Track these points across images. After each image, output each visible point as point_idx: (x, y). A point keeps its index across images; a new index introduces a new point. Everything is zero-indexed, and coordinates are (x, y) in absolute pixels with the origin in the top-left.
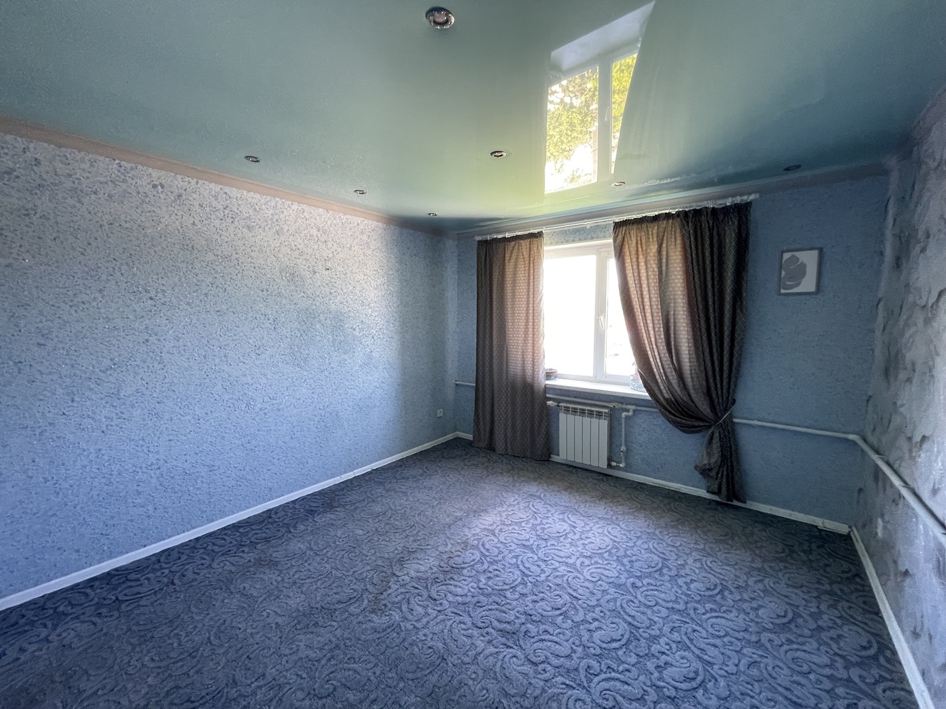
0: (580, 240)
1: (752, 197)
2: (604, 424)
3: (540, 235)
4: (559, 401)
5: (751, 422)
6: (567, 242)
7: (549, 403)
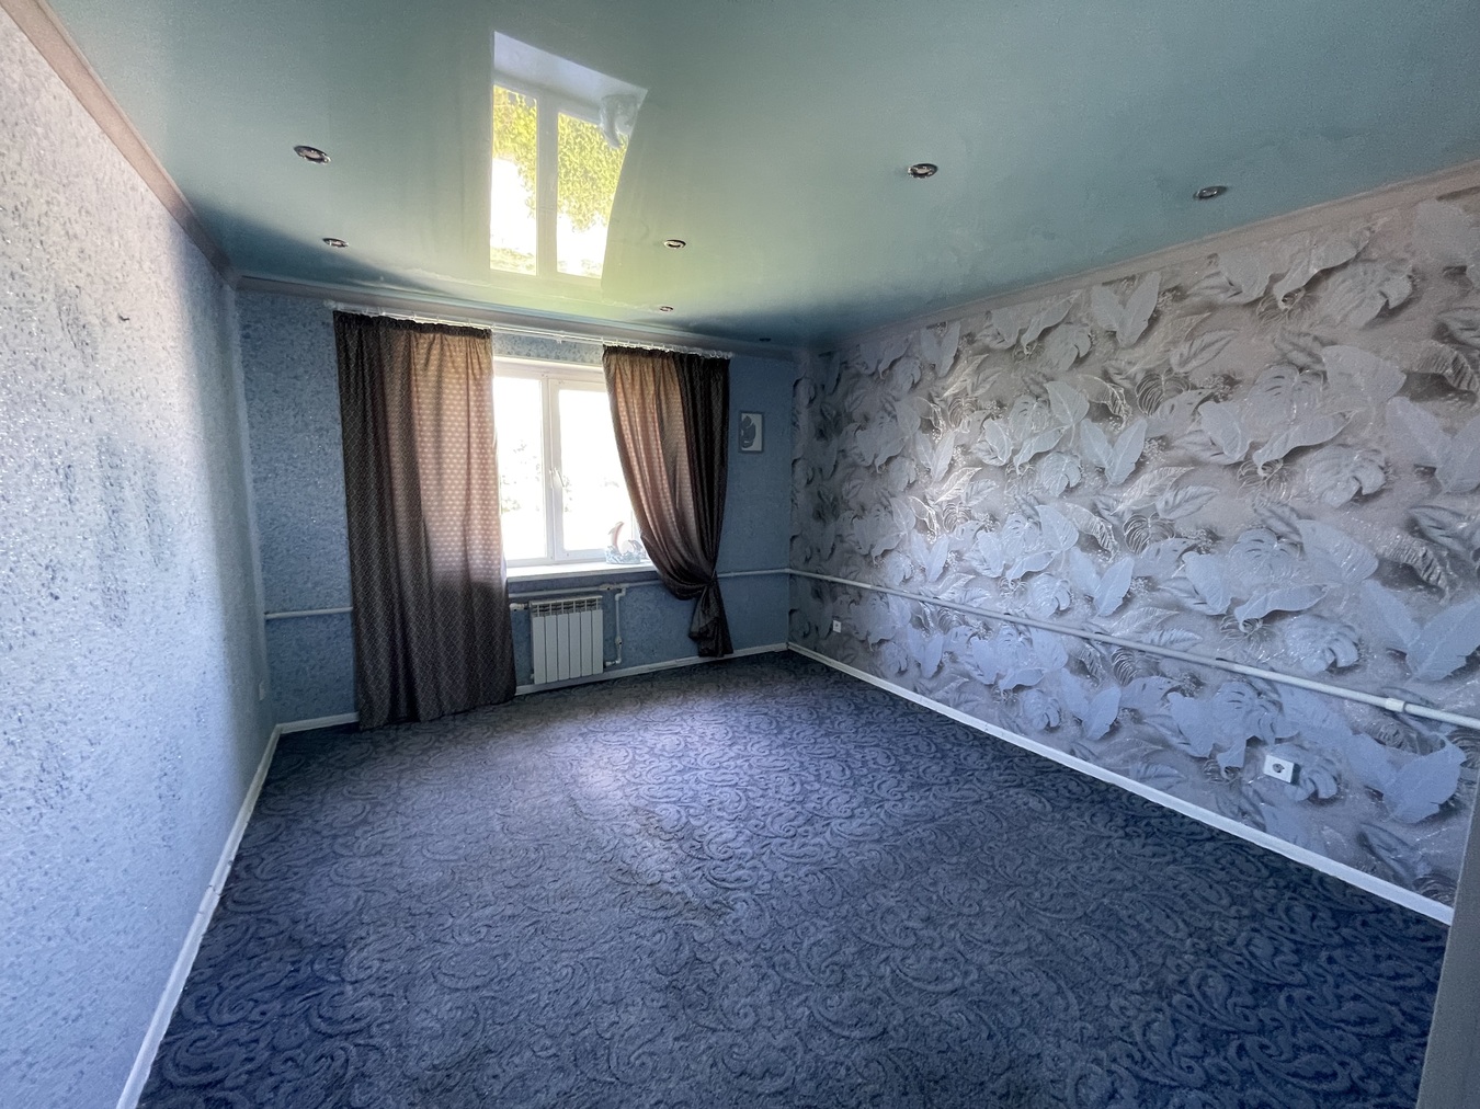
0: (538, 356)
1: (730, 355)
2: (598, 614)
3: (485, 334)
4: (525, 601)
5: (729, 575)
6: (518, 354)
7: (512, 606)
